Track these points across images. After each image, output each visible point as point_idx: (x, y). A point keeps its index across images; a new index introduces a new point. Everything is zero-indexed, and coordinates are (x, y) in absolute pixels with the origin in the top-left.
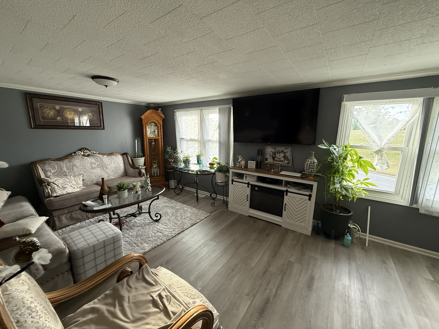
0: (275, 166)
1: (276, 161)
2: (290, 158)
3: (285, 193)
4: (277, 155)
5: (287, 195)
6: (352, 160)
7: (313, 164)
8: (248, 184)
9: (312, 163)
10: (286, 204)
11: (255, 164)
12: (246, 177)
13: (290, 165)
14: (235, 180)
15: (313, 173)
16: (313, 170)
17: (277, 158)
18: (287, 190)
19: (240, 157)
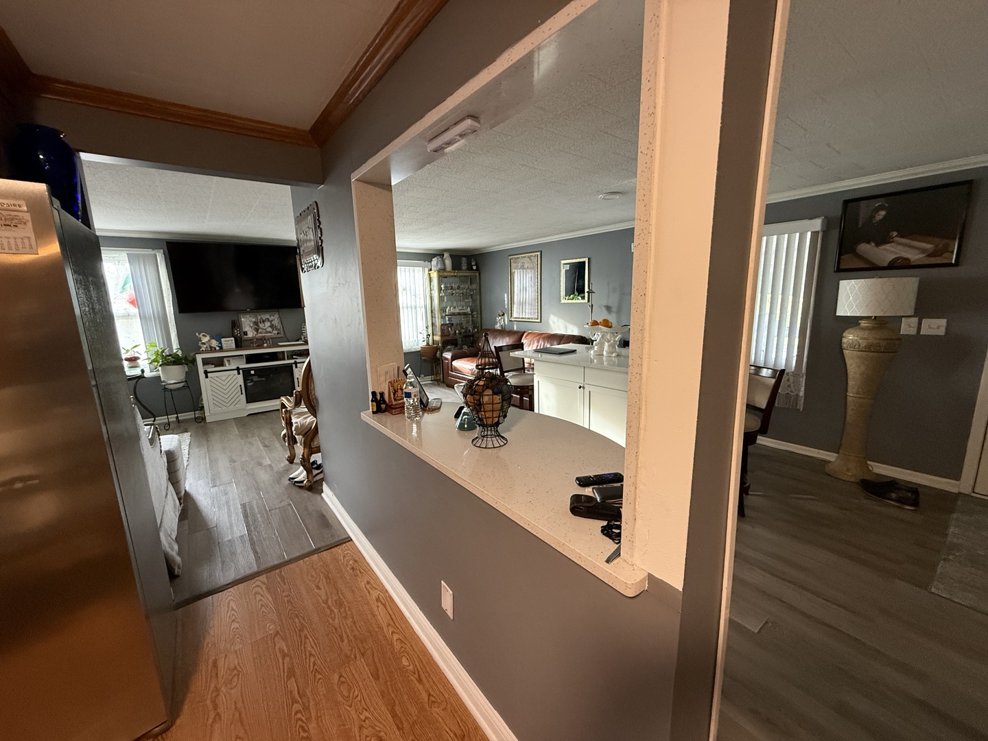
0: (265, 339)
1: (261, 333)
2: (279, 326)
3: (294, 365)
4: (261, 325)
5: (296, 367)
8: (238, 369)
10: (297, 378)
11: (234, 341)
12: (229, 361)
13: (282, 335)
14: (209, 370)
17: (261, 329)
18: (295, 361)
19: (204, 336)
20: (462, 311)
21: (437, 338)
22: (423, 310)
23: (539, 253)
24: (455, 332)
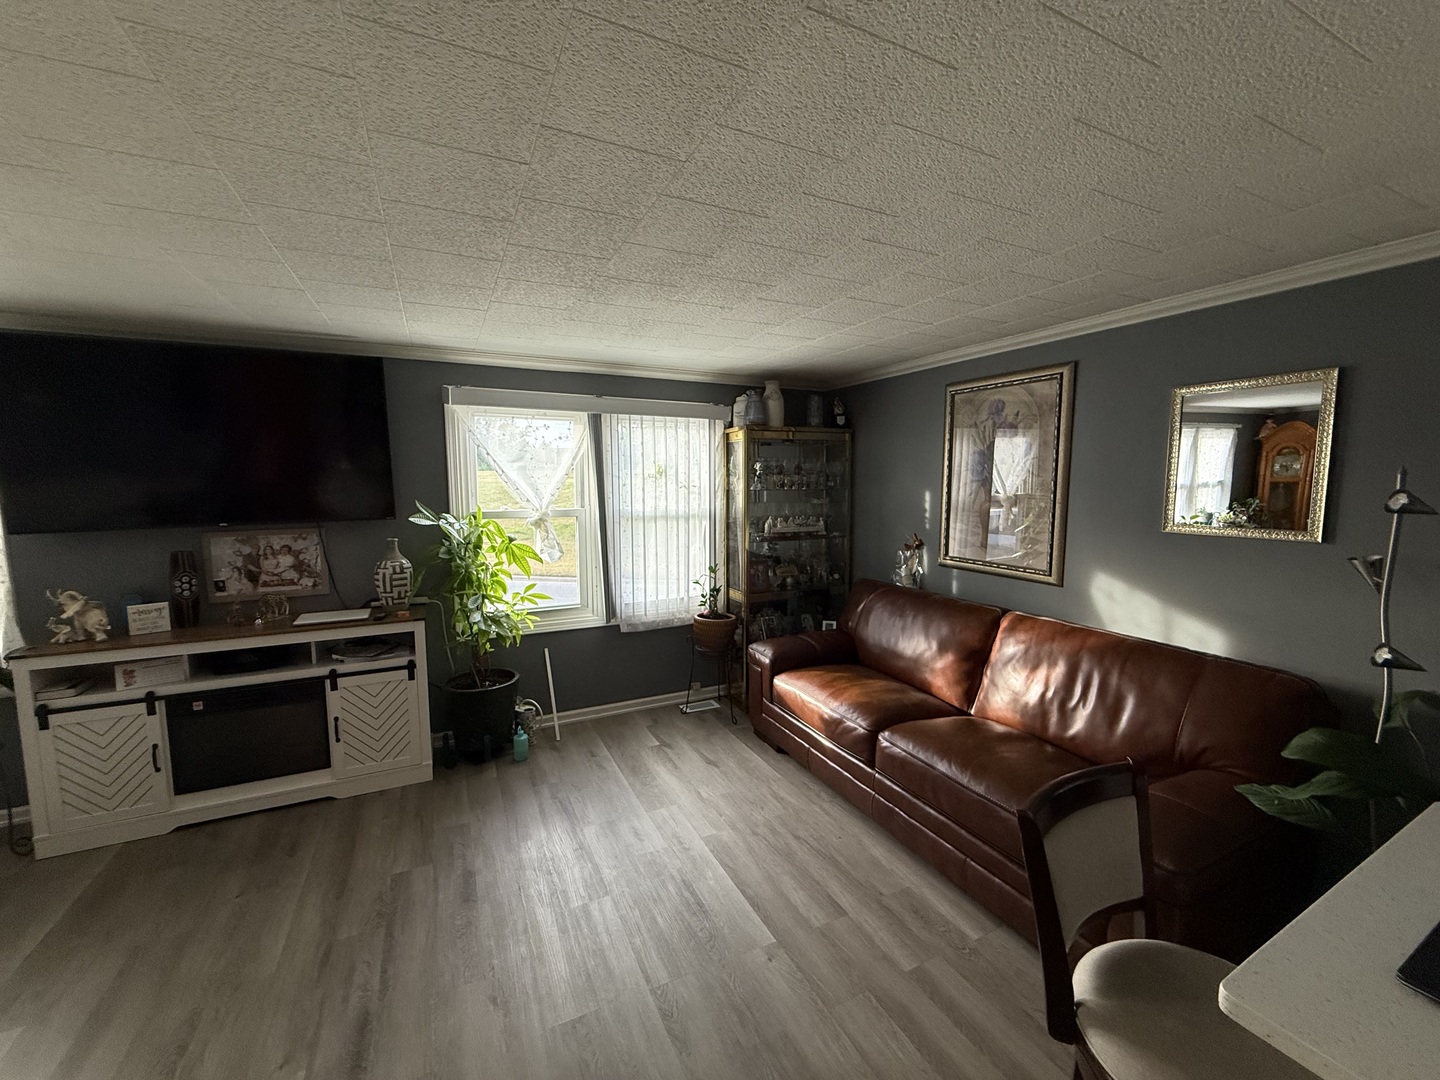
0: (266, 603)
1: (265, 584)
2: (319, 565)
3: (328, 683)
4: (268, 564)
5: (334, 687)
6: (493, 548)
7: (402, 572)
8: (150, 699)
9: (398, 570)
10: (336, 719)
11: (166, 613)
12: (130, 673)
13: (324, 588)
14: (56, 704)
15: (406, 600)
16: (403, 589)
17: (267, 573)
18: (333, 672)
19: (73, 598)
20: (803, 529)
21: (737, 595)
22: (706, 523)
23: (1066, 371)
24: (784, 579)
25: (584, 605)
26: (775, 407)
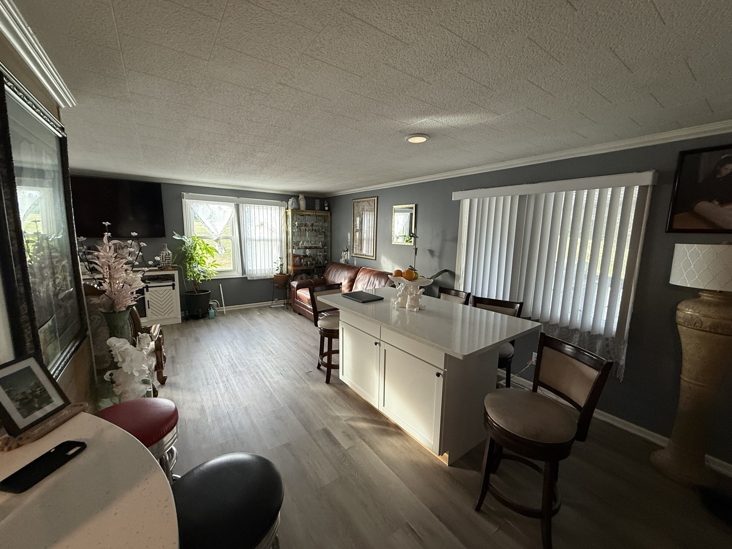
3: (145, 289)
5: (147, 291)
6: (201, 248)
7: (169, 255)
9: (167, 254)
10: (148, 301)
13: (140, 260)
15: (170, 265)
16: (169, 261)
18: (147, 286)
20: (314, 245)
21: (290, 268)
22: (279, 243)
23: (376, 199)
24: (307, 263)
25: (234, 270)
26: (302, 203)
